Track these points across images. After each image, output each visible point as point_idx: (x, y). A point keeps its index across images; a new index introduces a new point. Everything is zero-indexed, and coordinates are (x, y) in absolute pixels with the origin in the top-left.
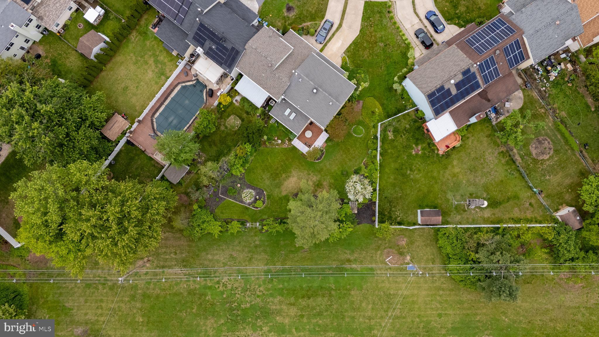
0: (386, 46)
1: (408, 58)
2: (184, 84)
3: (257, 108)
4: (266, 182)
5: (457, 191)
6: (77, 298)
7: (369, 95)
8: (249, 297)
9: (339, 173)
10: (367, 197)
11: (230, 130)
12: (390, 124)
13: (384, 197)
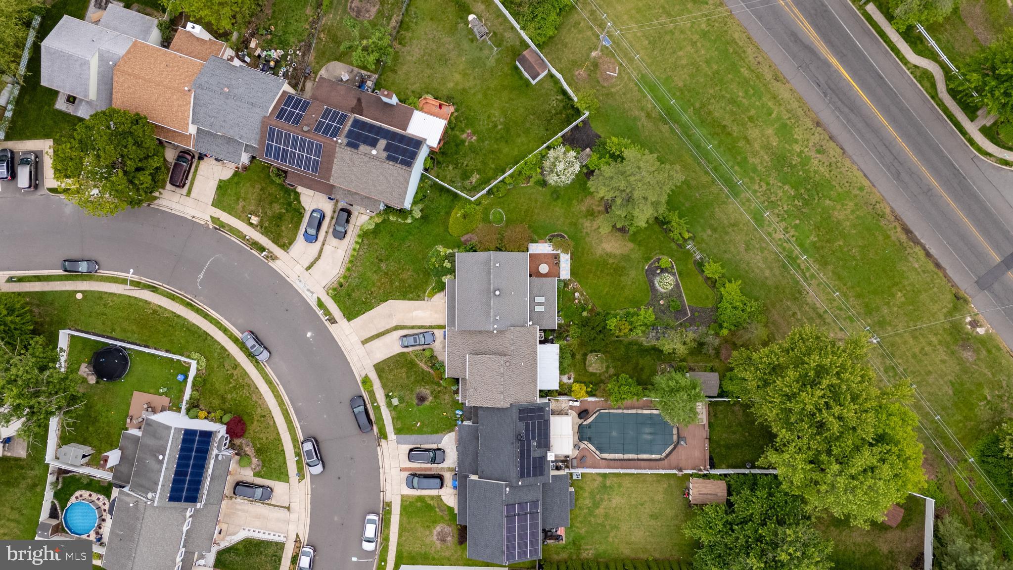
0: (381, 260)
1: (377, 225)
2: (598, 452)
3: (561, 349)
4: (634, 276)
5: (479, 58)
6: (934, 386)
7: (449, 237)
8: (776, 194)
9: (559, 202)
10: (563, 149)
11: (607, 361)
12: (463, 189)
13: (548, 133)
